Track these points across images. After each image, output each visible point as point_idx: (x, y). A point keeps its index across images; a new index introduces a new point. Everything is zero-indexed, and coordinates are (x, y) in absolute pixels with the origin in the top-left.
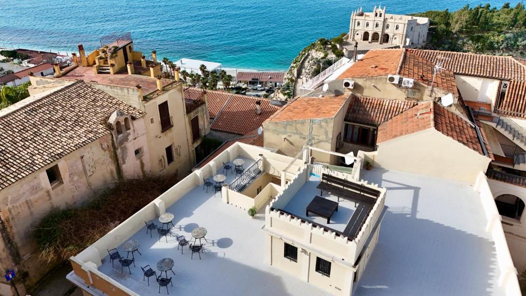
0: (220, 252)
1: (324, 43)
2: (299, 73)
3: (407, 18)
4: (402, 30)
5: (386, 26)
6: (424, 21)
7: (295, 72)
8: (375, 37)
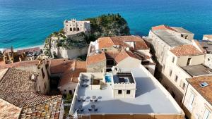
0: (101, 100)
1: (56, 34)
2: (50, 46)
3: (83, 22)
4: (83, 26)
5: (77, 25)
6: (88, 22)
7: (48, 46)
8: (74, 29)
